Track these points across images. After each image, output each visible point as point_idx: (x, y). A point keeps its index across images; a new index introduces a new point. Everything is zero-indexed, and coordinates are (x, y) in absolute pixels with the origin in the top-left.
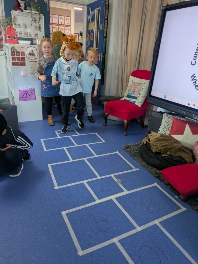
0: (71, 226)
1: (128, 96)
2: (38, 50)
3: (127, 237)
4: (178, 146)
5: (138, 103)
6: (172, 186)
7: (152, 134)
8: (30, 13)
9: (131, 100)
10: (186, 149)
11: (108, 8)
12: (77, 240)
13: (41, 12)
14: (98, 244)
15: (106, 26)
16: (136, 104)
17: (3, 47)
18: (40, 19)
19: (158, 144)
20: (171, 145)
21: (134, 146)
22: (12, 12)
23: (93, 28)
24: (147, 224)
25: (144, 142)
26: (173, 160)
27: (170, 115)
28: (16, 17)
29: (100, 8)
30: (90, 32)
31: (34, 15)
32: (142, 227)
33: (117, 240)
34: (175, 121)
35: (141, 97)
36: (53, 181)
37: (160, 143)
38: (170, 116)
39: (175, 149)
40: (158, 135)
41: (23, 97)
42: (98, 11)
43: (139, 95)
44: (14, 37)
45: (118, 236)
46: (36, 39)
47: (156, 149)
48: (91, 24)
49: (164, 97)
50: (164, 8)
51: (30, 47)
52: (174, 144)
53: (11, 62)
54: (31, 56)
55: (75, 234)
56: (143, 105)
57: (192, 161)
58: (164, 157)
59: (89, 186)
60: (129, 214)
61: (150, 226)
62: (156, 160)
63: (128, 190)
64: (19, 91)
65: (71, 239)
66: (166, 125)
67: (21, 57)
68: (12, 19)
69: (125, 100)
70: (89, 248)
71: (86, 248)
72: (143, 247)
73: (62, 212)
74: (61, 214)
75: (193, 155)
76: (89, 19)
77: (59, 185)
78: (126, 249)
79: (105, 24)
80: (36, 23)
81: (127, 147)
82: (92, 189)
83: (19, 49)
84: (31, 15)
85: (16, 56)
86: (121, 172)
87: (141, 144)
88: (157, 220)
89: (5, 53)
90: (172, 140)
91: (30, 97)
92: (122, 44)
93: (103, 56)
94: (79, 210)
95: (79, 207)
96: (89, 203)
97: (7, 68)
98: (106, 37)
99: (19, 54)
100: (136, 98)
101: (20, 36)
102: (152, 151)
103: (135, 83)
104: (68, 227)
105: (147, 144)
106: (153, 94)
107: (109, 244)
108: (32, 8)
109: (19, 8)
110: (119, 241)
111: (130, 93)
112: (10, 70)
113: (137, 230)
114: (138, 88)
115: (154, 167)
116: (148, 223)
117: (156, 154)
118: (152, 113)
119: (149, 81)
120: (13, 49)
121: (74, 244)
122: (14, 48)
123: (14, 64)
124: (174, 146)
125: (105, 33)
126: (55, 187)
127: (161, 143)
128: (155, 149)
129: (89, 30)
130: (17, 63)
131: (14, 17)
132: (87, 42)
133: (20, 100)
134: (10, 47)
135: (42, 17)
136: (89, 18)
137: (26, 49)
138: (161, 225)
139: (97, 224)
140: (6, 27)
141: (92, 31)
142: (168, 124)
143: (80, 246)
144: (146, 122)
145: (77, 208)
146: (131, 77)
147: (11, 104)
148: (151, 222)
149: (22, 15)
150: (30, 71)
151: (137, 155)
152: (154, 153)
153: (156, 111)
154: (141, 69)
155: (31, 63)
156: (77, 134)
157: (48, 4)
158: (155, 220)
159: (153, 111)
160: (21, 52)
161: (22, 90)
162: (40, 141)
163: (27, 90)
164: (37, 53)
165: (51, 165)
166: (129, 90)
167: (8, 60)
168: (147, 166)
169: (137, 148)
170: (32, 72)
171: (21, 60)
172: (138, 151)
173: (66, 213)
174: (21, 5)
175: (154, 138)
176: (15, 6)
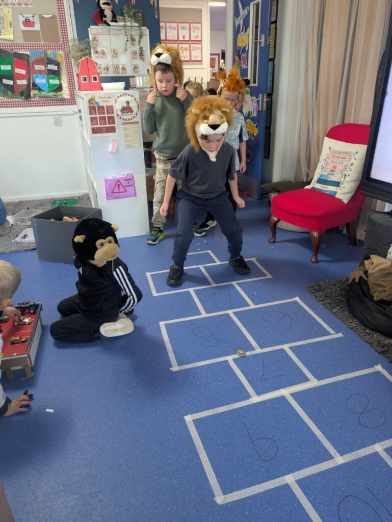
0: (202, 446)
1: (320, 181)
2: (138, 99)
3: (314, 474)
5: (343, 195)
7: (372, 261)
8: (123, 28)
9: (327, 188)
12: (213, 472)
13: (144, 23)
14: (256, 485)
15: (273, 36)
16: (337, 196)
17: (76, 98)
18: (141, 37)
19: (386, 281)
21: (334, 285)
22: (89, 29)
23: (247, 42)
24: (356, 450)
25: (354, 279)
28: (97, 39)
30: (241, 52)
31: (130, 30)
32: (345, 456)
33: (293, 480)
35: (348, 182)
36: (170, 355)
40: (386, 263)
41: (112, 192)
42: (255, 6)
43: (345, 178)
44: (93, 77)
45: (295, 472)
46: (134, 77)
47: (379, 294)
48: (243, 35)
51: (123, 95)
53: (88, 126)
54: (125, 114)
55: (210, 462)
56: (353, 199)
59: (238, 366)
60: (319, 428)
61: (363, 455)
62: (381, 316)
63: (319, 378)
64: (106, 181)
65: (203, 470)
67: (108, 117)
68: (91, 42)
69: (313, 189)
70: (238, 491)
71: (232, 491)
72: (346, 499)
73: (185, 417)
74: (184, 420)
76: (239, 26)
77: (180, 363)
78: (311, 499)
79: (271, 33)
80: (134, 45)
81: (317, 287)
82: (243, 374)
83: (103, 101)
84: (124, 30)
85: (98, 116)
86: (305, 340)
87: (348, 281)
88: (380, 443)
89: (79, 109)
91: (126, 192)
92: (306, 70)
93: (268, 100)
94: (218, 414)
95: (218, 409)
96: (237, 401)
98: (273, 60)
99: (104, 110)
100: (337, 184)
101: (105, 73)
102: (373, 297)
103: (335, 152)
104: (197, 448)
105: (362, 282)
106: (376, 174)
107: (277, 485)
108: (126, 17)
109: (102, 20)
110: (298, 482)
111: (325, 173)
112: (89, 142)
113: (336, 461)
114: (342, 163)
115: (377, 331)
116: (360, 448)
117: (380, 304)
118: (372, 215)
119: (365, 147)
120: (92, 101)
121: (208, 480)
122: (93, 100)
123: (94, 131)
125: (270, 51)
126: (172, 367)
128: (380, 293)
129: (238, 49)
130: (101, 128)
131: (94, 39)
133: (107, 199)
134: (86, 99)
135: (146, 31)
136: (237, 23)
137: (116, 100)
138: (388, 456)
139: (253, 444)
140: (79, 61)
141: (245, 50)
143: (220, 485)
144: (361, 234)
145: (214, 409)
146: (327, 139)
147: (94, 207)
148: (367, 448)
149: (108, 33)
150: (124, 142)
151: (338, 306)
152: (376, 302)
153: (382, 211)
154: (349, 122)
155: (125, 126)
156: (215, 262)
157: (156, 5)
158: (375, 443)
159: (377, 210)
160: (107, 107)
161: (111, 180)
162: (146, 275)
163: (120, 178)
164: (137, 107)
165: (165, 324)
166: (322, 168)
167: (84, 123)
168: (361, 328)
169: (339, 289)
170: (128, 143)
171: (107, 123)
172: (342, 296)
173: (193, 419)
174: (106, 13)
175: (378, 268)
176: (95, 17)
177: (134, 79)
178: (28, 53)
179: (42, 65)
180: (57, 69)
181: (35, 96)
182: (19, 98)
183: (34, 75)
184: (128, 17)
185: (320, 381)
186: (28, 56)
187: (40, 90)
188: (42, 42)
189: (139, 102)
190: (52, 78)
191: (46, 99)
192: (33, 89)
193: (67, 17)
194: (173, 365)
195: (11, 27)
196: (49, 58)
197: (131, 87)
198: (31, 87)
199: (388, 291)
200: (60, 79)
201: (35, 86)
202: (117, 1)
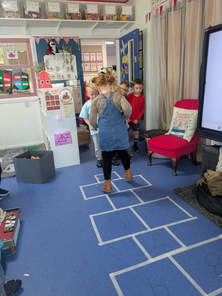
0: (122, 293)
1: (173, 130)
2: (72, 91)
5: (187, 137)
7: (208, 173)
9: (178, 134)
11: (141, 38)
13: (73, 53)
15: (141, 57)
16: (184, 138)
17: (37, 92)
18: (71, 60)
19: (218, 185)
21: (188, 188)
22: (44, 57)
23: (127, 61)
25: (199, 184)
29: (133, 40)
30: (124, 66)
31: (66, 57)
32: (210, 294)
35: (189, 130)
36: (97, 236)
40: (216, 174)
42: (131, 43)
43: (187, 128)
44: (47, 81)
48: (125, 57)
50: (206, 31)
51: (64, 89)
53: (46, 107)
54: (65, 99)
56: (193, 139)
59: (139, 241)
60: (192, 277)
62: (218, 205)
63: (187, 245)
64: (55, 135)
67: (56, 101)
68: (45, 64)
69: (170, 135)
73: (110, 275)
74: (109, 277)
76: (123, 53)
77: (104, 240)
79: (140, 55)
80: (68, 64)
81: (178, 190)
82: (142, 245)
83: (53, 93)
84: (62, 57)
85: (50, 101)
86: (176, 222)
87: (196, 185)
89: (39, 98)
91: (66, 141)
92: (160, 73)
94: (130, 271)
95: (129, 268)
96: (140, 262)
97: (42, 113)
98: (142, 69)
99: (54, 98)
100: (183, 131)
101: (53, 79)
102: (212, 194)
103: (180, 114)
105: (204, 185)
106: (205, 125)
108: (64, 51)
109: (51, 52)
111: (176, 126)
112: (45, 115)
114: (185, 120)
115: (217, 214)
116: (217, 289)
117: (216, 198)
118: (205, 147)
119: (197, 111)
120: (47, 93)
123: (49, 109)
125: (140, 65)
126: (99, 243)
128: (215, 191)
129: (123, 64)
130: (52, 107)
131: (47, 62)
132: (122, 76)
133: (56, 145)
134: (44, 92)
135: (74, 57)
136: (122, 51)
137: (60, 92)
140: (39, 73)
141: (126, 65)
144: (199, 159)
145: (127, 269)
146: (175, 108)
147: (47, 150)
149: (54, 59)
151: (192, 200)
153: (210, 145)
154: (186, 99)
155: (65, 105)
156: (119, 178)
157: (79, 44)
159: (206, 145)
160: (55, 96)
161: (58, 135)
162: (79, 188)
163: (63, 134)
164: (71, 95)
165: (93, 217)
166: (174, 123)
167: (42, 105)
168: (207, 213)
169: (191, 191)
170: (67, 115)
171: (55, 104)
172: (193, 194)
173: (115, 275)
174: (53, 49)
175: (212, 177)
176: (47, 51)
177: (68, 81)
178: (11, 70)
179: (19, 76)
180: (27, 78)
181: (15, 92)
182: (6, 94)
183: (14, 81)
185: (188, 247)
186: (11, 72)
187: (17, 89)
188: (19, 64)
189: (72, 93)
190: (24, 83)
191: (21, 93)
192: (14, 88)
193: (32, 52)
194: (99, 241)
195: (2, 58)
196: (23, 72)
197: (67, 85)
198: (13, 87)
199: (220, 190)
200: (28, 83)
201: (15, 87)
202: (58, 43)
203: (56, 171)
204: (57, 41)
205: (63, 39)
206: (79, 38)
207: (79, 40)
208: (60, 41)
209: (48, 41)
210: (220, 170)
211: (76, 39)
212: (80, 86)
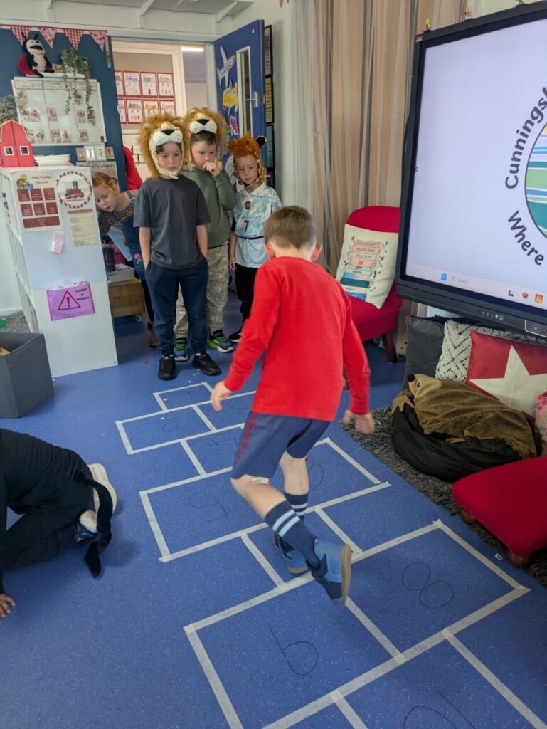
0: (212, 667)
1: (344, 281)
3: (368, 685)
4: (492, 411)
5: (374, 298)
6: (484, 528)
7: (418, 382)
8: (62, 80)
9: (354, 290)
10: (514, 419)
11: (269, 45)
12: (230, 704)
13: (92, 73)
14: (291, 713)
15: (268, 94)
16: (368, 300)
18: (89, 92)
19: (436, 408)
20: (473, 410)
22: (12, 81)
23: (236, 101)
24: (420, 642)
25: (398, 407)
26: (480, 452)
27: (463, 325)
28: (25, 94)
29: (248, 48)
30: (228, 115)
31: (73, 83)
32: (407, 651)
33: (342, 697)
34: (478, 341)
35: (379, 281)
36: (157, 539)
37: (441, 406)
38: (462, 327)
39: (483, 420)
40: (435, 383)
41: (59, 309)
42: (243, 55)
43: (375, 276)
44: (22, 148)
45: (342, 684)
47: (430, 426)
48: (230, 91)
49: (442, 279)
50: (417, 41)
51: (68, 173)
52: (480, 406)
53: (17, 217)
54: (72, 199)
55: (226, 689)
56: (387, 302)
57: (534, 451)
58: (456, 446)
59: (256, 545)
60: (370, 617)
61: (429, 647)
62: (435, 454)
63: (364, 547)
64: (49, 293)
65: (216, 702)
66: (455, 352)
67: (47, 204)
68: (16, 100)
72: (413, 712)
73: (186, 628)
74: (184, 632)
75: (536, 431)
76: (224, 79)
77: (173, 550)
78: (367, 721)
79: (267, 90)
80: (79, 103)
82: (263, 554)
83: (39, 182)
84: (64, 84)
85: (32, 202)
86: (342, 496)
87: (390, 411)
88: (449, 628)
89: (3, 192)
90: (474, 395)
91: (80, 307)
92: (315, 138)
94: (232, 616)
95: (230, 609)
96: (258, 594)
97: (12, 232)
98: (271, 124)
99: (41, 195)
100: (366, 284)
101: (39, 142)
102: (423, 430)
103: (361, 243)
104: (205, 670)
105: (407, 411)
106: (411, 271)
107: (321, 708)
108: (67, 66)
109: (31, 69)
110: (348, 698)
111: (350, 271)
112: (20, 239)
113: (395, 661)
114: (370, 257)
115: (431, 475)
116: (423, 638)
117: (432, 438)
118: (412, 322)
119: (396, 235)
120: (22, 183)
121: (224, 716)
122: (24, 180)
123: (28, 224)
124: (482, 413)
125: (267, 113)
126: (161, 556)
127: (446, 406)
128: (431, 423)
129: (225, 109)
130: (37, 219)
131: (21, 95)
133: (52, 319)
134: (13, 180)
135: (95, 84)
136: (221, 77)
137: (58, 181)
138: (461, 643)
140: (1, 125)
141: (233, 112)
142: (459, 349)
143: (241, 721)
144: (401, 347)
145: (226, 611)
146: (347, 227)
147: (31, 330)
148: (433, 637)
149: (41, 87)
150: (73, 238)
151: (381, 445)
152: (426, 436)
153: (423, 317)
154: (373, 205)
155: (73, 216)
157: (107, 50)
158: (443, 629)
159: (418, 315)
160: (44, 189)
161: (57, 292)
162: (115, 424)
163: (69, 289)
164: (89, 189)
165: (148, 494)
166: (346, 265)
167: (11, 211)
168: (411, 473)
169: (380, 423)
170: (78, 239)
171: (46, 212)
172: (384, 431)
173: (197, 629)
174: (36, 60)
175: (425, 392)
176: (21, 66)
177: (82, 149)
184: (69, 65)
185: (366, 551)
194: (162, 552)
197: (79, 160)
199: (441, 421)
202: (51, 44)
203: (54, 384)
204: (47, 40)
205: (64, 34)
206: (108, 34)
207: (106, 38)
208: (55, 41)
209: (21, 37)
210: (445, 373)
211: (100, 36)
212: (115, 162)
